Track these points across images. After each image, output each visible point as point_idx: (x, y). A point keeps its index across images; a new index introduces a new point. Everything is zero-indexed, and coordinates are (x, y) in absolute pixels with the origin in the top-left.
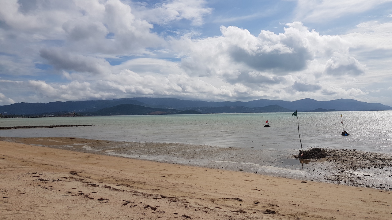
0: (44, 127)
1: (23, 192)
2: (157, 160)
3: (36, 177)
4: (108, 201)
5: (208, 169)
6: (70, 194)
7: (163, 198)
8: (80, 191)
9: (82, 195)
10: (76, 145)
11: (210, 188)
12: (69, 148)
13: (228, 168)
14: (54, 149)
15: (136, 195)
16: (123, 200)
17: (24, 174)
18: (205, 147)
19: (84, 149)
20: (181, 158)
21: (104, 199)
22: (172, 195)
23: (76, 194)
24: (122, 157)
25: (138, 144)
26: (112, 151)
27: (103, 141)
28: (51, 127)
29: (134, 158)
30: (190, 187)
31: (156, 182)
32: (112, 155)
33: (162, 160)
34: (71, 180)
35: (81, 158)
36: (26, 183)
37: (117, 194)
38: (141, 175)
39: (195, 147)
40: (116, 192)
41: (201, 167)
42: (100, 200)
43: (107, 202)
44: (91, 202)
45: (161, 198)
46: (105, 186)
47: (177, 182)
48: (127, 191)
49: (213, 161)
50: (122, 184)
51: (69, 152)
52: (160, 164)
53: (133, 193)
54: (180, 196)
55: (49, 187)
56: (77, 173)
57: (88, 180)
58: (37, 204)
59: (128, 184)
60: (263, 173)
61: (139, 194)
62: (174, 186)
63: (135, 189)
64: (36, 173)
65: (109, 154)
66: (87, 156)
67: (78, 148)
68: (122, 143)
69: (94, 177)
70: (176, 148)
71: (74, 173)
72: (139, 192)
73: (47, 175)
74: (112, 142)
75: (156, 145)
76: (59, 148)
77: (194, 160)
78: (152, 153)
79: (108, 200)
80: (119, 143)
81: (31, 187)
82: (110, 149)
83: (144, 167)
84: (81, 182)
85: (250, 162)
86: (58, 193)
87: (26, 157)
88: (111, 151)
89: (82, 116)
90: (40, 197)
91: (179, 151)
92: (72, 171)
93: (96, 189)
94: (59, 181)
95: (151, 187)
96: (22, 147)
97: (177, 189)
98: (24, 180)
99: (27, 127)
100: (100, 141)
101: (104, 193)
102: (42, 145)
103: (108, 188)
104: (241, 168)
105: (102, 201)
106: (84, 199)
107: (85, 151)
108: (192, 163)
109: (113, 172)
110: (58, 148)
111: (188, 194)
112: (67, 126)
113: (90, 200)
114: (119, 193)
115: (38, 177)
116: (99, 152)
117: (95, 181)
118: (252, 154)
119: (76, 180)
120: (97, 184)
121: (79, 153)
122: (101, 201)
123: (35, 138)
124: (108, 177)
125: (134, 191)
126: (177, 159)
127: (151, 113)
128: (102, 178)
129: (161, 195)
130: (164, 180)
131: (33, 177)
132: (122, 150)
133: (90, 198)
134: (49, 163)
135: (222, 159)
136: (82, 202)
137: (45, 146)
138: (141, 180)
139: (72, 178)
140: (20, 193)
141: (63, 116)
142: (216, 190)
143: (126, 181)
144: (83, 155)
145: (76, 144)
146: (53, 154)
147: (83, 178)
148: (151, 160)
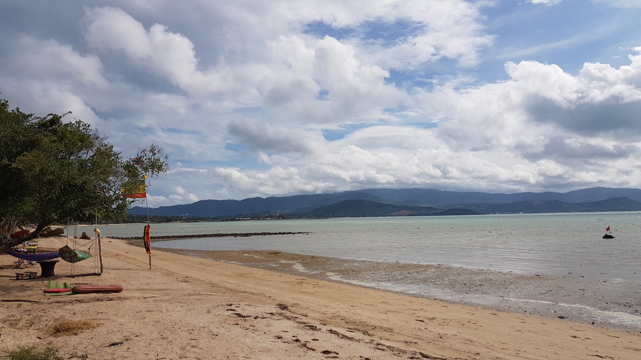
0: (238, 235)
1: (215, 333)
2: (408, 292)
3: (232, 310)
4: (338, 356)
5: (497, 313)
6: (280, 340)
7: (424, 358)
8: (294, 336)
9: (298, 343)
10: (283, 264)
11: (505, 346)
12: (274, 267)
13: (535, 312)
14: (252, 269)
15: (379, 349)
16: (361, 357)
17: (215, 305)
18: (488, 272)
19: (294, 269)
20: (448, 291)
21: (331, 352)
22: (440, 355)
23: (290, 340)
24: (352, 284)
25: (375, 264)
26: (336, 275)
27: (322, 257)
28: (247, 235)
29: (370, 288)
30: (469, 342)
31: (410, 330)
32: (336, 281)
33: (416, 293)
34: (279, 318)
35: (292, 284)
36: (218, 319)
37: (349, 345)
38: (384, 316)
39: (472, 273)
40: (348, 342)
41: (485, 308)
42: (325, 352)
43: (336, 357)
44: (312, 355)
45: (422, 358)
46: (331, 330)
47: (445, 332)
48: (365, 341)
49: (506, 298)
50: (355, 329)
51: (273, 273)
52: (414, 299)
53: (375, 346)
54: (453, 357)
55: (250, 327)
56: (288, 308)
57: (304, 319)
58: (235, 353)
59: (365, 329)
60: (605, 325)
61: (384, 348)
62: (441, 339)
63: (377, 339)
64: (231, 305)
65: (332, 278)
66: (300, 281)
67: (286, 268)
68: (351, 262)
69: (313, 315)
70: (438, 273)
71: (283, 307)
72: (384, 345)
73: (246, 308)
74: (336, 260)
75: (404, 266)
76: (260, 268)
77: (471, 295)
78: (397, 280)
79: (337, 354)
80: (346, 261)
81: (226, 326)
82: (332, 271)
83: (387, 303)
84: (295, 323)
85: (579, 303)
86: (264, 336)
87: (216, 280)
88: (333, 273)
89: (290, 218)
90: (239, 342)
91: (443, 278)
92: (280, 303)
93: (317, 335)
94: (263, 318)
95: (401, 338)
96: (210, 265)
97: (446, 344)
98: (217, 314)
99: (215, 235)
100: (317, 257)
101: (329, 342)
102: (235, 262)
103: (335, 334)
104: (561, 313)
105: (329, 355)
106: (300, 349)
107: (296, 273)
108: (469, 301)
109: (340, 308)
110: (258, 267)
111: (467, 354)
112: (269, 234)
113: (310, 352)
114: (354, 345)
115: (234, 310)
116: (315, 274)
117: (315, 322)
118: (581, 288)
119: (288, 318)
120: (318, 327)
121: (288, 275)
122: (326, 355)
123: (227, 251)
124: (333, 317)
125: (375, 342)
126: (441, 291)
127: (393, 214)
128: (324, 317)
129: (421, 353)
130: (422, 328)
131: (227, 310)
132: (350, 272)
133: (310, 349)
134: (248, 290)
135: (524, 296)
136: (299, 354)
137: (241, 264)
138: (385, 325)
139: (281, 314)
140: (212, 334)
141: (263, 219)
142: (518, 352)
143: (361, 325)
144: (293, 279)
145: (283, 262)
146: (252, 276)
147: (297, 316)
148: (397, 292)
